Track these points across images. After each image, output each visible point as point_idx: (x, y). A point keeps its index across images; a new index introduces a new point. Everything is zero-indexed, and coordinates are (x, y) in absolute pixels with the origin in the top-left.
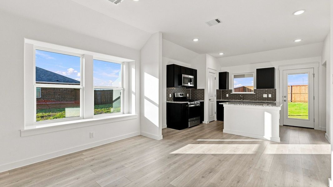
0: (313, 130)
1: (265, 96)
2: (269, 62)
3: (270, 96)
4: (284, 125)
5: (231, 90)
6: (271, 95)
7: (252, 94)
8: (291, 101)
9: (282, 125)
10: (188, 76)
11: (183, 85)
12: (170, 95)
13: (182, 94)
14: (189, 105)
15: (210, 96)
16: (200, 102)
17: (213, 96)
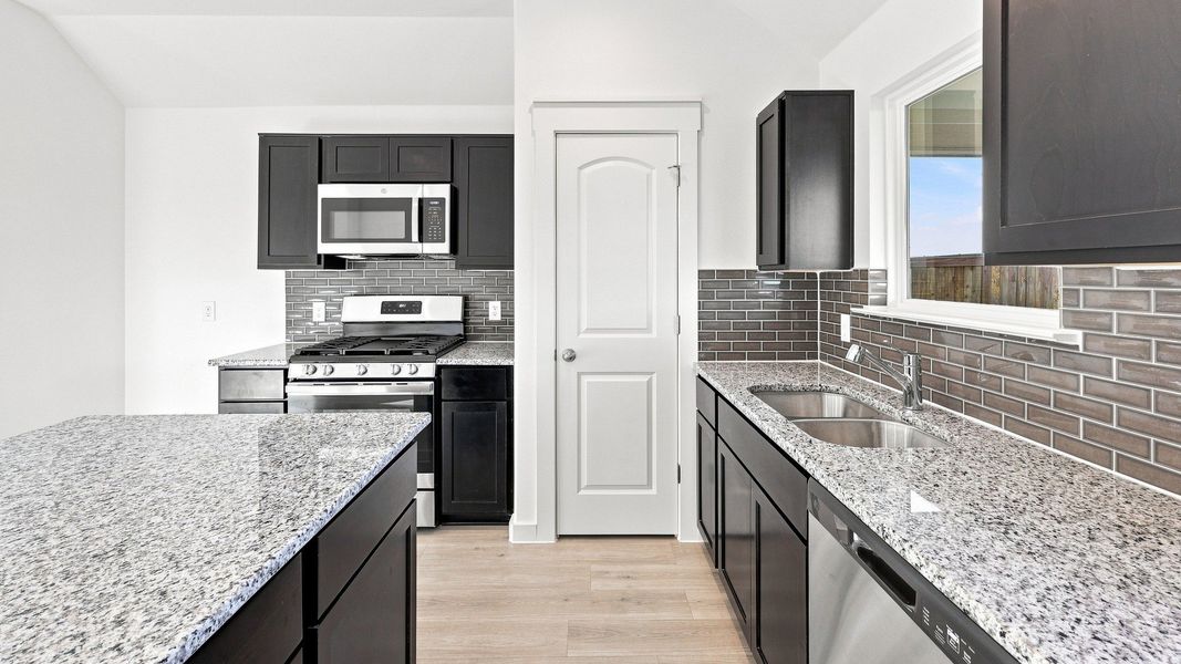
10: (384, 191)
11: (324, 248)
12: (318, 310)
13: (409, 304)
14: (295, 380)
15: (589, 330)
16: (439, 369)
17: (648, 330)
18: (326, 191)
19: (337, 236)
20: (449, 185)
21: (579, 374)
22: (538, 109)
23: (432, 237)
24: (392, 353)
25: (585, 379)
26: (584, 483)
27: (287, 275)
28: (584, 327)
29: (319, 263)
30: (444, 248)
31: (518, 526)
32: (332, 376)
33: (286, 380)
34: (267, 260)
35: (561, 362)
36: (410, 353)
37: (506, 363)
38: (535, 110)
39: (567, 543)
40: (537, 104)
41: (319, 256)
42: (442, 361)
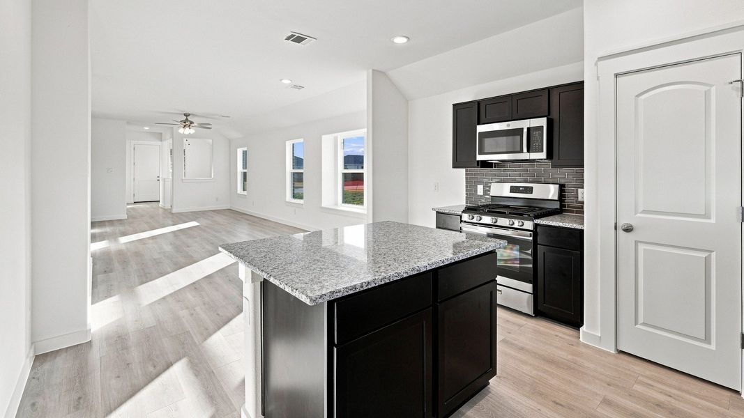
10: (508, 125)
11: (480, 158)
12: (480, 190)
13: (526, 188)
14: (465, 222)
15: (644, 212)
16: (536, 226)
17: (706, 216)
18: (481, 128)
19: (486, 151)
20: (545, 119)
21: (637, 242)
22: (601, 62)
23: (536, 149)
24: (510, 213)
25: (641, 247)
26: (641, 320)
27: (466, 171)
28: (641, 209)
29: (478, 165)
30: (543, 155)
31: (586, 332)
32: (480, 222)
33: (461, 221)
34: (456, 164)
35: (621, 232)
36: (522, 215)
37: (579, 227)
38: (599, 63)
39: (622, 356)
40: (600, 59)
41: (478, 161)
42: (538, 221)
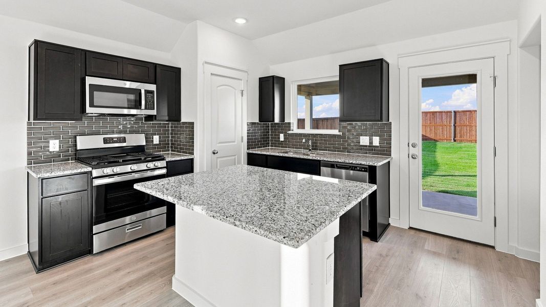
0: (490, 250)
1: (364, 141)
2: (374, 45)
3: (376, 141)
4: (411, 228)
5: (289, 123)
6: (378, 138)
7: (334, 136)
8: (455, 141)
9: (407, 227)
12: (55, 145)
13: (119, 138)
15: (220, 143)
16: (168, 163)
17: (234, 142)
18: (90, 81)
20: (155, 85)
23: (149, 107)
25: (218, 160)
37: (190, 157)
40: (206, 63)
42: (168, 159)
